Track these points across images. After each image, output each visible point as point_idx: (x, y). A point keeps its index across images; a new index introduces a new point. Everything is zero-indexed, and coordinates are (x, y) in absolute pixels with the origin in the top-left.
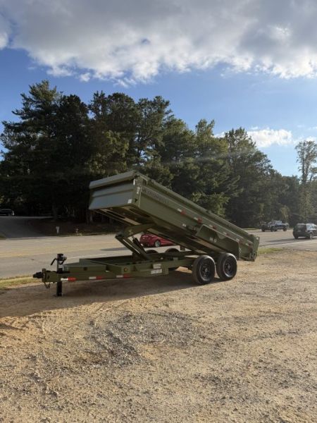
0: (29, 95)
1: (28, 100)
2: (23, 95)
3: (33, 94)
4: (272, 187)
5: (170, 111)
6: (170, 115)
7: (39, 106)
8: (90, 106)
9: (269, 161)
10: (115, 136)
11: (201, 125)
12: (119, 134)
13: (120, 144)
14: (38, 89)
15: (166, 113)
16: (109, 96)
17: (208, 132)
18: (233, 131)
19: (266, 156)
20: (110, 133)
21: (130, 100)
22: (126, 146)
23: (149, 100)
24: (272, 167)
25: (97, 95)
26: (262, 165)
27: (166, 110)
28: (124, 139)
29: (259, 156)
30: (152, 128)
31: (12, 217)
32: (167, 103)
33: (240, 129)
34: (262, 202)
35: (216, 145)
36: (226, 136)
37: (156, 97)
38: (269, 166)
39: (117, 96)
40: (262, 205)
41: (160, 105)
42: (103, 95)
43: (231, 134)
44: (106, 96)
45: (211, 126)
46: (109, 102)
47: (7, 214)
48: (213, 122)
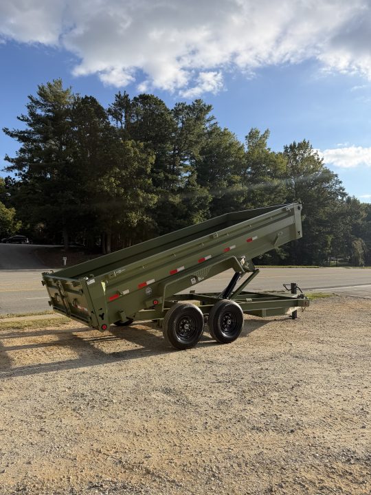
0: (38, 98)
1: (37, 103)
2: (30, 98)
3: (40, 94)
4: (342, 214)
5: (213, 118)
6: (212, 122)
7: (49, 111)
8: (109, 111)
9: (341, 182)
10: (138, 146)
11: (252, 136)
12: (142, 144)
13: (144, 156)
14: (48, 90)
15: (208, 121)
16: (135, 98)
17: (261, 144)
18: (294, 143)
19: (336, 176)
20: (130, 143)
21: (159, 103)
22: (152, 159)
23: (187, 104)
24: (343, 190)
25: (118, 97)
26: (331, 187)
27: (207, 117)
28: (149, 150)
29: (328, 176)
30: (186, 138)
31: (27, 244)
32: (209, 108)
33: (305, 143)
34: (329, 233)
35: (269, 159)
36: (286, 151)
37: (196, 101)
38: (341, 188)
39: (144, 98)
40: (330, 238)
41: (198, 110)
42: (126, 96)
43: (293, 147)
44: (131, 98)
45: (265, 136)
46: (134, 105)
47: (20, 241)
48: (267, 132)
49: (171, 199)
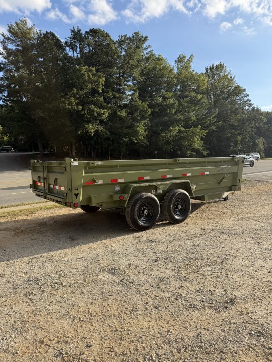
0: (8, 34)
1: (8, 39)
2: (3, 35)
3: (10, 32)
4: (249, 120)
5: (149, 46)
6: (149, 50)
7: (18, 45)
8: (66, 43)
9: (248, 95)
10: (90, 71)
11: (180, 60)
12: (94, 69)
13: (96, 79)
14: (16, 29)
15: (145, 49)
16: (86, 32)
17: (187, 67)
18: (213, 66)
19: (245, 90)
20: (84, 69)
21: (106, 35)
22: (102, 81)
23: (128, 36)
24: (250, 101)
25: (73, 31)
26: (241, 99)
27: (144, 46)
28: (100, 74)
29: (238, 91)
30: (129, 63)
31: (12, 153)
32: (146, 38)
33: (221, 64)
34: (239, 135)
35: (194, 79)
36: (206, 72)
37: (135, 33)
38: (248, 100)
39: (94, 32)
40: (239, 139)
41: (138, 41)
42: (79, 31)
43: (211, 69)
44: (83, 32)
45: (190, 60)
46: (86, 38)
47: (7, 150)
48: (191, 57)
49: (119, 113)
